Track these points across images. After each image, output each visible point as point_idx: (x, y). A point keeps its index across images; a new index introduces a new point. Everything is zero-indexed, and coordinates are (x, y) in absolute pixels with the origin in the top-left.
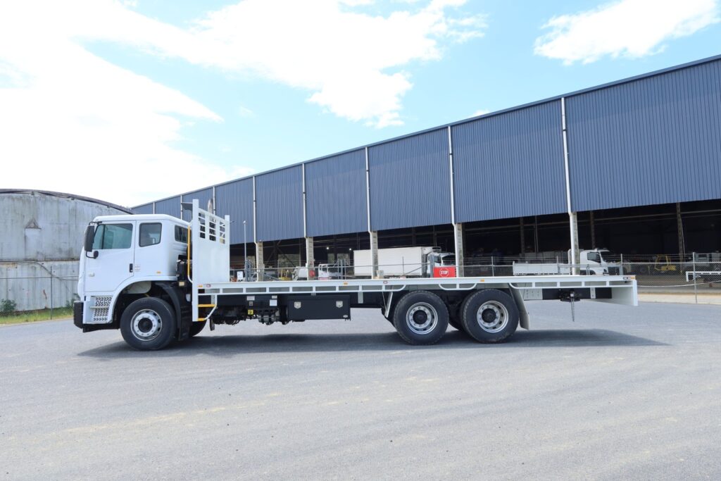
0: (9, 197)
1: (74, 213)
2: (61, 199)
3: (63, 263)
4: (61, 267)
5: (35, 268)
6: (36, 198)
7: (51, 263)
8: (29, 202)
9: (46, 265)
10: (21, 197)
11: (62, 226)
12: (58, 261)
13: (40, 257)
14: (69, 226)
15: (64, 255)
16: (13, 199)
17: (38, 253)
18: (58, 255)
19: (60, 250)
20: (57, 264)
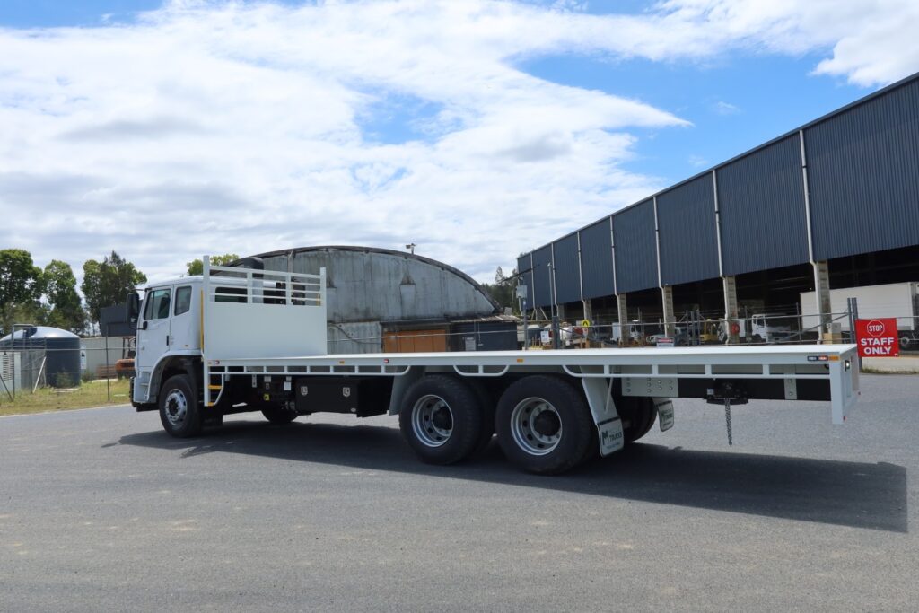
0: (305, 256)
1: (369, 268)
2: (355, 253)
3: (361, 324)
4: (358, 328)
5: (333, 331)
6: (329, 254)
7: (349, 325)
8: (323, 259)
9: (344, 327)
10: (316, 255)
11: (358, 283)
12: (356, 322)
13: (337, 319)
14: (365, 283)
15: (361, 316)
16: (309, 258)
17: (335, 314)
18: (354, 316)
19: (357, 311)
20: (354, 325)
